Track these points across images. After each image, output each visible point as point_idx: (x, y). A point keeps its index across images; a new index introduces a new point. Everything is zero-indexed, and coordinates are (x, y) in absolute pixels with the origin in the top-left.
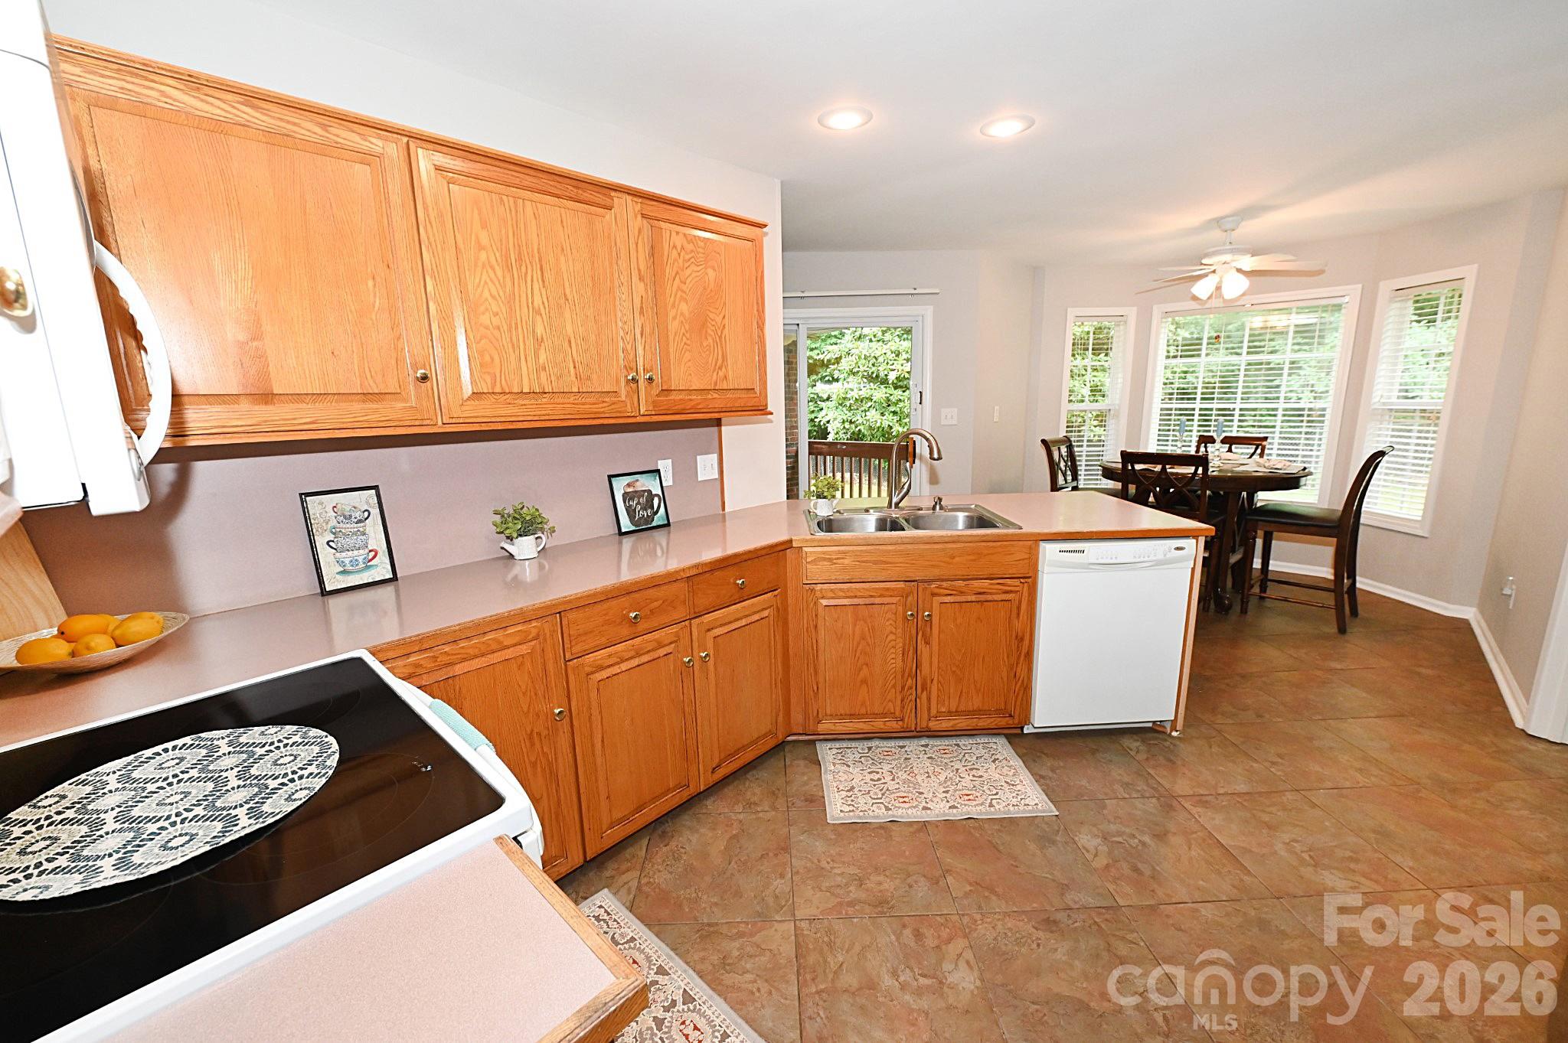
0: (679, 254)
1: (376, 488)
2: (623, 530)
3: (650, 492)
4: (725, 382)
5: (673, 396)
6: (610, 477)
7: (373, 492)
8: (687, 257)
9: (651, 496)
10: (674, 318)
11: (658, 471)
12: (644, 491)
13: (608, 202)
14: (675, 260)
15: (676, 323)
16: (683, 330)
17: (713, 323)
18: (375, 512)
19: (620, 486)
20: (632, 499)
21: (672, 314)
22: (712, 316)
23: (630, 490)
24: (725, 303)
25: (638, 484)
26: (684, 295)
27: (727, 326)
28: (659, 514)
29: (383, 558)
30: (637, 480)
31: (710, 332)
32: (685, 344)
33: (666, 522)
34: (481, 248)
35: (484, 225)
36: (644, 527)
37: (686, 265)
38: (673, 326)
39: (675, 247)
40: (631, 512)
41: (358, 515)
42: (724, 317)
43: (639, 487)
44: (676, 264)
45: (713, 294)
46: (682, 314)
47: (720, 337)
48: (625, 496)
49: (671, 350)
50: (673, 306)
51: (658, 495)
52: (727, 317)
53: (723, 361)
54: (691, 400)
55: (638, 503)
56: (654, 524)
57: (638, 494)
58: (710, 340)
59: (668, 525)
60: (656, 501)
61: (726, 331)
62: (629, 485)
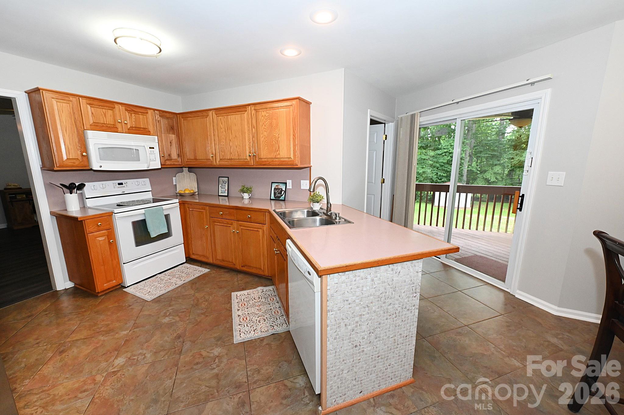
0: (264, 118)
1: (228, 177)
2: (271, 198)
3: (282, 189)
4: (279, 155)
5: (263, 160)
6: (272, 183)
7: (227, 178)
8: (266, 118)
9: (282, 190)
10: (262, 137)
11: (286, 183)
12: (280, 188)
13: (246, 109)
14: (263, 120)
15: (263, 138)
16: (265, 140)
17: (275, 137)
18: (227, 182)
19: (274, 186)
20: (276, 190)
21: (262, 136)
22: (274, 135)
23: (277, 187)
24: (279, 129)
25: (279, 186)
26: (266, 130)
27: (280, 137)
28: (282, 196)
29: (227, 192)
30: (279, 185)
31: (273, 139)
32: (266, 144)
33: (284, 199)
34: (221, 128)
35: (222, 124)
36: (277, 199)
37: (266, 120)
38: (262, 139)
39: (263, 116)
40: (275, 194)
41: (225, 182)
42: (279, 134)
43: (279, 187)
44: (263, 121)
45: (275, 127)
46: (265, 136)
47: (277, 141)
48: (275, 189)
49: (261, 147)
50: (262, 134)
51: (284, 190)
52: (280, 134)
53: (278, 148)
54: (268, 161)
55: (278, 192)
56: (280, 199)
57: (278, 189)
58: (274, 142)
59: (284, 200)
60: (283, 192)
61: (279, 139)
62: (277, 186)
